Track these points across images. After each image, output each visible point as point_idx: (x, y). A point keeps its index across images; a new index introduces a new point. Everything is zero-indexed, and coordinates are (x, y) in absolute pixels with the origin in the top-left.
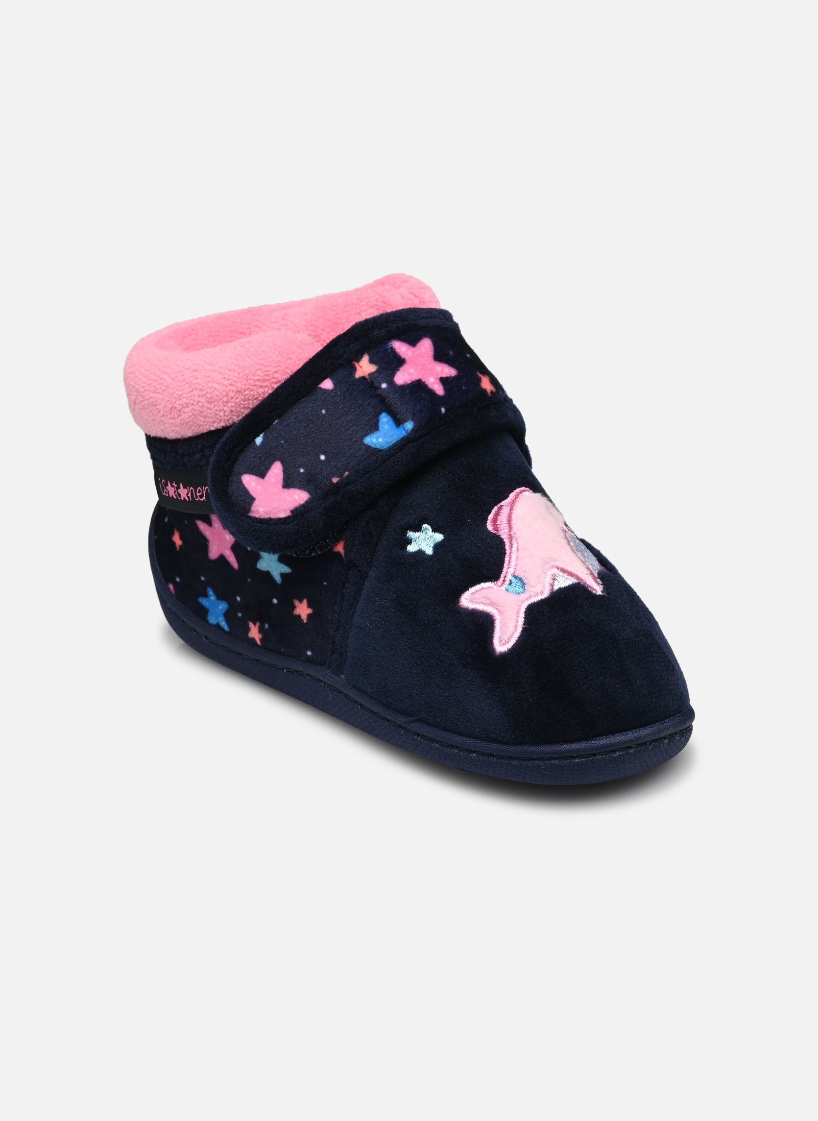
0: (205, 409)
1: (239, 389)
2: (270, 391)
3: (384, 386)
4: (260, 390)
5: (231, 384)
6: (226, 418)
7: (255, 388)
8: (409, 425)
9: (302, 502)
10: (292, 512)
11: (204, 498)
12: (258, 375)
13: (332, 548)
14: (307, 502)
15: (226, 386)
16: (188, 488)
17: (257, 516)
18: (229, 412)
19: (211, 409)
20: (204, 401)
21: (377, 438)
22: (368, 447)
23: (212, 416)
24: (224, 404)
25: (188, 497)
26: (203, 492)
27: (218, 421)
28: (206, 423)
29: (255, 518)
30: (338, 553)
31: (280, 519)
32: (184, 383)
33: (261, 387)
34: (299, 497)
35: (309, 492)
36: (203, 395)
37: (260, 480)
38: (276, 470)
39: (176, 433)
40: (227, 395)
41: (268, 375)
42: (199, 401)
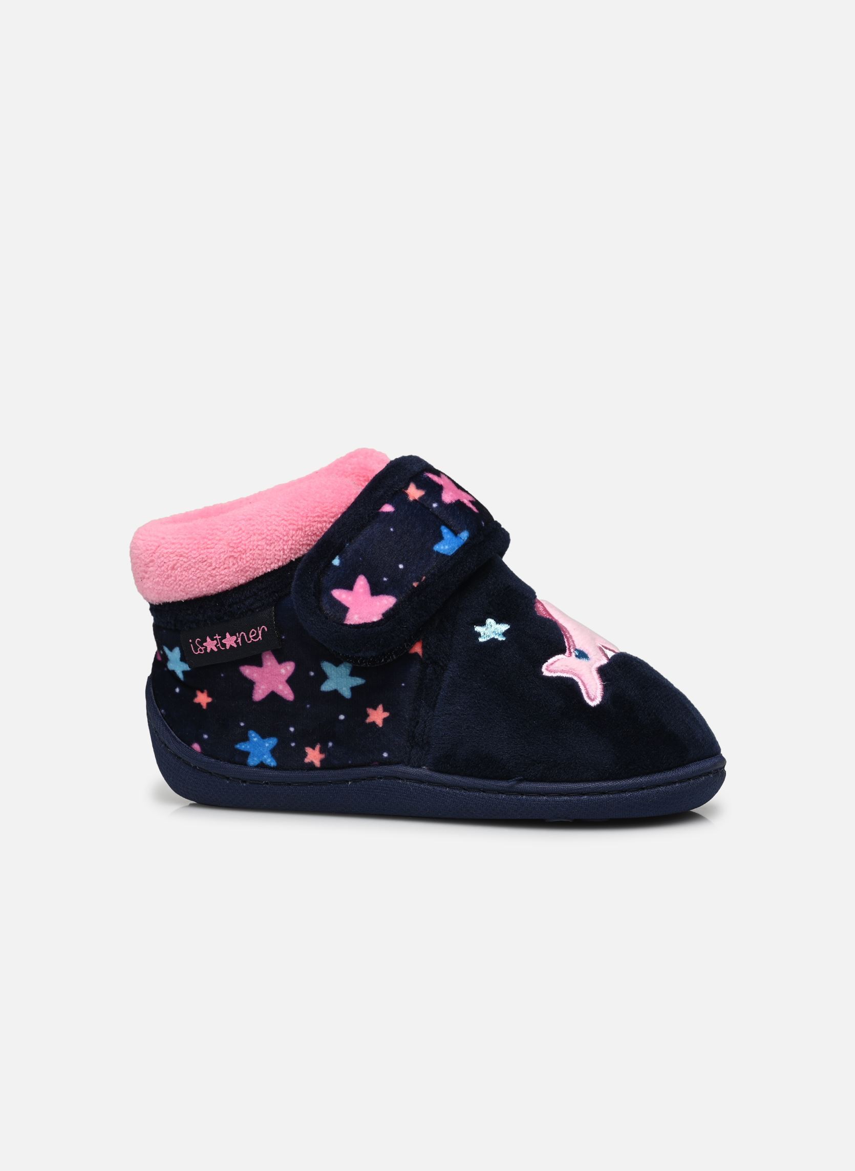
0: (264, 551)
1: (300, 527)
2: (329, 526)
3: (435, 505)
4: (319, 525)
5: (290, 524)
6: (285, 557)
7: (314, 524)
8: (465, 535)
9: (391, 606)
10: (383, 615)
11: (260, 637)
12: (318, 512)
13: (408, 651)
14: (395, 605)
15: (286, 526)
16: (237, 634)
17: (352, 623)
18: (288, 550)
19: (271, 550)
20: (264, 543)
21: (444, 546)
22: (438, 553)
23: (271, 557)
24: (284, 543)
25: (237, 644)
26: (258, 633)
27: (276, 561)
28: (262, 566)
29: (351, 625)
30: (416, 654)
31: (374, 623)
32: (240, 532)
33: (320, 522)
34: (387, 602)
35: (396, 597)
36: (263, 539)
37: (350, 592)
38: (361, 583)
39: (226, 583)
40: (287, 535)
41: (326, 511)
42: (258, 545)
